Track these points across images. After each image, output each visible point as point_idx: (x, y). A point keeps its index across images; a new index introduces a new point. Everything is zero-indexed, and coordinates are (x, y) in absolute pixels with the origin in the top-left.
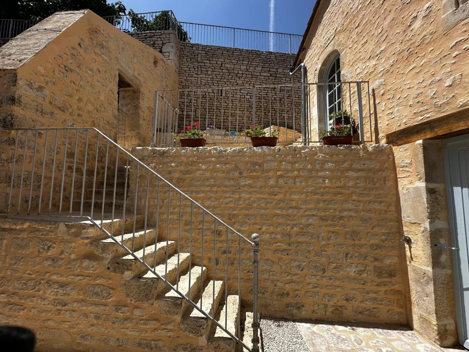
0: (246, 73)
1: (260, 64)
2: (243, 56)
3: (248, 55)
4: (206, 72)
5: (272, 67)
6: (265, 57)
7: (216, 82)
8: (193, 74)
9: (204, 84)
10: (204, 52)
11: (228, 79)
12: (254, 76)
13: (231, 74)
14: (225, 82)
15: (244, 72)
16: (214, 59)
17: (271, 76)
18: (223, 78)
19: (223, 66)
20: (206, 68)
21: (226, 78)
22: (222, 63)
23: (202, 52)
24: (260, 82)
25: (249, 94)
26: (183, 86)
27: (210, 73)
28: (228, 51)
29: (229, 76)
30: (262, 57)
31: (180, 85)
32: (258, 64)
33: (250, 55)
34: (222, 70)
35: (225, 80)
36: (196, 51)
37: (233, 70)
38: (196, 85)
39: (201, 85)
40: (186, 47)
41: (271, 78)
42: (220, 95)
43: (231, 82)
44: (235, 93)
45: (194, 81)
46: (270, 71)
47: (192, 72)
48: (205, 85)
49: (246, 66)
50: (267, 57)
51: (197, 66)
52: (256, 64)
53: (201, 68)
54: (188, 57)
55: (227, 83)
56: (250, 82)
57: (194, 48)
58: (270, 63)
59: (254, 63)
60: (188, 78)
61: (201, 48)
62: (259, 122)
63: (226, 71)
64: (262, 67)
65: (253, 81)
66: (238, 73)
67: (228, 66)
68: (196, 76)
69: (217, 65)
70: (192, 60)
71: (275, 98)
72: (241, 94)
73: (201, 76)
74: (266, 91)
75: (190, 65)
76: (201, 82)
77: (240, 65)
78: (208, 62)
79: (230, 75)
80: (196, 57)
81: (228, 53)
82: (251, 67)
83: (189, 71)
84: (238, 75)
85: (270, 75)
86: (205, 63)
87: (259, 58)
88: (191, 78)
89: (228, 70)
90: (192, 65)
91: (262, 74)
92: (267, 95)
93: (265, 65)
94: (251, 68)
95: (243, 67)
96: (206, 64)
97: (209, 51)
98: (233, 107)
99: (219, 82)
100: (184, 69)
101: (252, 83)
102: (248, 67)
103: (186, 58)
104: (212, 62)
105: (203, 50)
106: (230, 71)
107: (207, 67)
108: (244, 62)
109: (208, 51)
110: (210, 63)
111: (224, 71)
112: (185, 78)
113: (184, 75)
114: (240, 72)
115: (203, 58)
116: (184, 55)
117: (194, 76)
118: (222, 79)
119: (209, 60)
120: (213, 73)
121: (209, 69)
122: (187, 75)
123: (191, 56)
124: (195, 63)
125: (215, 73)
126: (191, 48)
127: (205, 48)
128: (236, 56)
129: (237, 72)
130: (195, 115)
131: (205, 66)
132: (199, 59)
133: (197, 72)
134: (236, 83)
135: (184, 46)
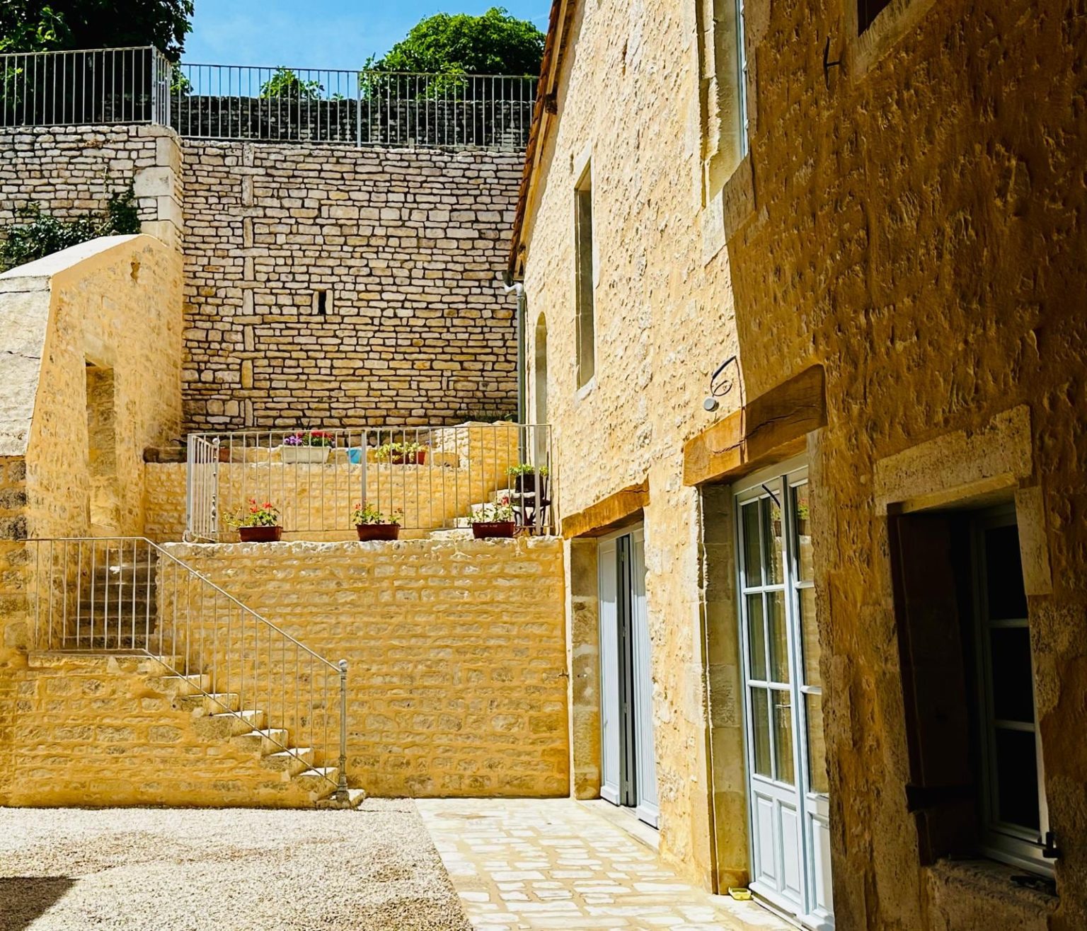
0: (400, 232)
1: (445, 199)
2: (387, 177)
3: (403, 171)
4: (271, 239)
5: (484, 207)
6: (460, 173)
7: (304, 269)
8: (228, 246)
9: (264, 277)
10: (262, 171)
11: (341, 259)
12: (424, 243)
13: (351, 241)
14: (332, 268)
15: (391, 231)
16: (294, 193)
17: (480, 238)
18: (324, 254)
19: (325, 213)
20: (269, 225)
21: (335, 255)
22: (321, 205)
23: (254, 171)
24: (446, 262)
25: (407, 304)
26: (198, 287)
27: (281, 239)
28: (338, 162)
29: (345, 248)
30: (453, 173)
31: (187, 285)
32: (437, 199)
33: (411, 171)
34: (322, 226)
35: (331, 262)
36: (236, 170)
37: (358, 225)
38: (238, 283)
39: (254, 284)
40: (204, 159)
41: (480, 244)
42: (316, 311)
43: (350, 267)
44: (365, 303)
45: (234, 269)
46: (477, 221)
47: (224, 239)
48: (269, 280)
49: (400, 209)
50: (468, 173)
51: (240, 219)
52: (431, 199)
53: (254, 224)
54: (209, 190)
55: (337, 271)
56: (411, 264)
57: (228, 161)
58: (477, 192)
59: (425, 199)
60: (214, 261)
61: (251, 157)
62: (442, 393)
63: (336, 231)
64: (451, 211)
65: (423, 258)
66: (373, 235)
67: (338, 212)
68: (239, 253)
69: (304, 213)
70: (224, 201)
71: (493, 311)
72: (384, 305)
73: (255, 252)
74: (466, 291)
75: (217, 217)
76: (255, 272)
77: (380, 208)
78: (276, 203)
79: (345, 244)
80: (236, 189)
81: (338, 168)
82: (415, 212)
83: (217, 240)
84: (373, 242)
85: (476, 234)
86: (265, 208)
87: (442, 179)
88: (223, 262)
89: (341, 226)
90: (223, 218)
91: (450, 233)
92: (467, 303)
93: (462, 200)
94: (416, 215)
95: (389, 215)
96: (269, 212)
97: (278, 165)
98: (359, 348)
99: (312, 270)
100: (201, 232)
101: (419, 265)
102: (405, 213)
103: (206, 194)
104: (286, 203)
105: (258, 162)
106: (346, 231)
107: (271, 221)
108: (391, 197)
109: (274, 167)
110: (282, 207)
111: (326, 230)
112: (205, 261)
113: (201, 253)
114: (380, 231)
115: (259, 192)
116: (196, 186)
117: (232, 253)
118: (320, 256)
119: (279, 198)
120: (292, 239)
121: (280, 228)
122: (210, 253)
123: (219, 188)
124: (232, 211)
125: (299, 239)
126: (219, 161)
127: (264, 155)
128: (365, 177)
129: (368, 232)
130: (240, 382)
131: (265, 216)
132: (245, 195)
133: (240, 240)
134: (366, 271)
135: (197, 154)
